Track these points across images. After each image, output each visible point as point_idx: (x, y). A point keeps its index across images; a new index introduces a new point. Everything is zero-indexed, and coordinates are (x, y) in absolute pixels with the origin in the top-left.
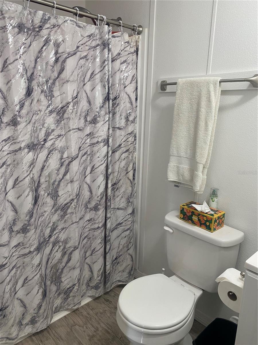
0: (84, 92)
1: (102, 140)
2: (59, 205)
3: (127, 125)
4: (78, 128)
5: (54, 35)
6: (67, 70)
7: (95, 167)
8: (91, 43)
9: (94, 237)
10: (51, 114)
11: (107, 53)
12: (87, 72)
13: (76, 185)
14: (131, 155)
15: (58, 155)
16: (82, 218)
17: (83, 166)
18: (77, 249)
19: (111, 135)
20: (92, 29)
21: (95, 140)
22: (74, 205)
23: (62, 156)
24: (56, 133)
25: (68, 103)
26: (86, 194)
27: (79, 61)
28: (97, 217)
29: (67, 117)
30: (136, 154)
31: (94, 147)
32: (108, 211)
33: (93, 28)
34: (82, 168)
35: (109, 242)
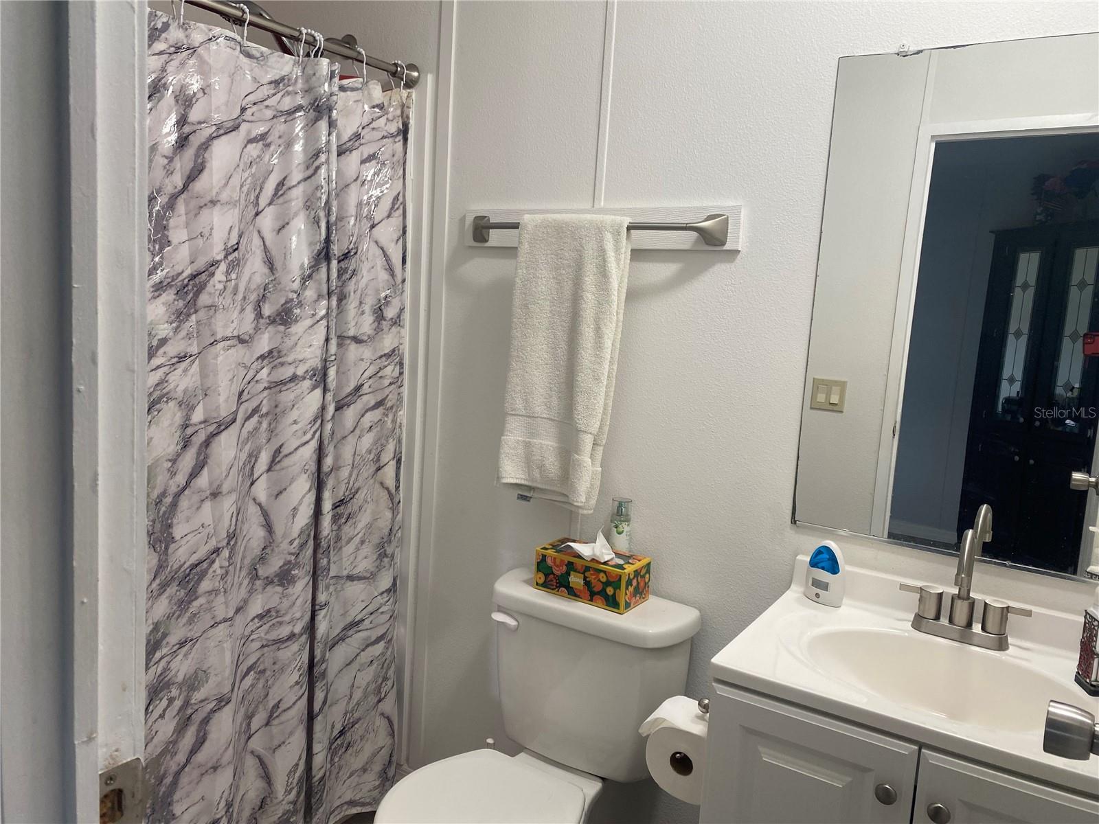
0: (256, 234)
1: (307, 371)
2: (174, 568)
3: (378, 330)
4: (238, 337)
5: (178, 72)
6: (214, 171)
7: (285, 451)
8: (279, 102)
9: (276, 667)
10: (160, 295)
11: (325, 132)
12: (266, 178)
13: (228, 505)
14: (391, 416)
15: (175, 415)
16: (242, 608)
17: (247, 448)
18: (227, 703)
19: (333, 358)
20: (283, 65)
21: (287, 372)
22: (221, 567)
23: (188, 418)
24: (172, 349)
25: (214, 264)
26: (254, 534)
27: (246, 146)
28: (286, 604)
29: (209, 302)
30: (403, 415)
31: (281, 391)
32: (321, 586)
33: (287, 63)
34: (244, 456)
35: (324, 679)
